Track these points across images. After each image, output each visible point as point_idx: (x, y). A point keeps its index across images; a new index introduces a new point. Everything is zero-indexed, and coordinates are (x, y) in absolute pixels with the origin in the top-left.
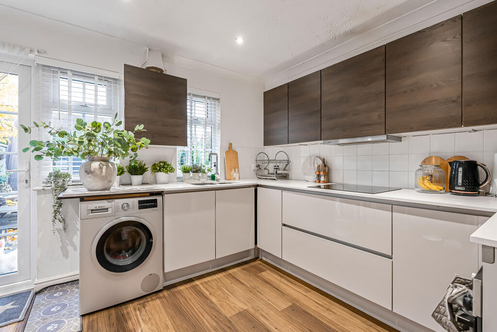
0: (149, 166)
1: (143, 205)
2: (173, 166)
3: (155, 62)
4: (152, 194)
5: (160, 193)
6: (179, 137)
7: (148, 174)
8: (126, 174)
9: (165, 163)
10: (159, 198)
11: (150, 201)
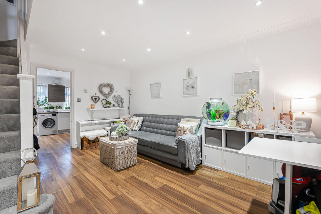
0: (55, 107)
1: (53, 115)
2: (62, 107)
3: (56, 82)
4: (55, 113)
5: (57, 113)
6: (63, 100)
7: (55, 109)
8: (49, 109)
9: (59, 106)
10: (57, 114)
11: (54, 114)
